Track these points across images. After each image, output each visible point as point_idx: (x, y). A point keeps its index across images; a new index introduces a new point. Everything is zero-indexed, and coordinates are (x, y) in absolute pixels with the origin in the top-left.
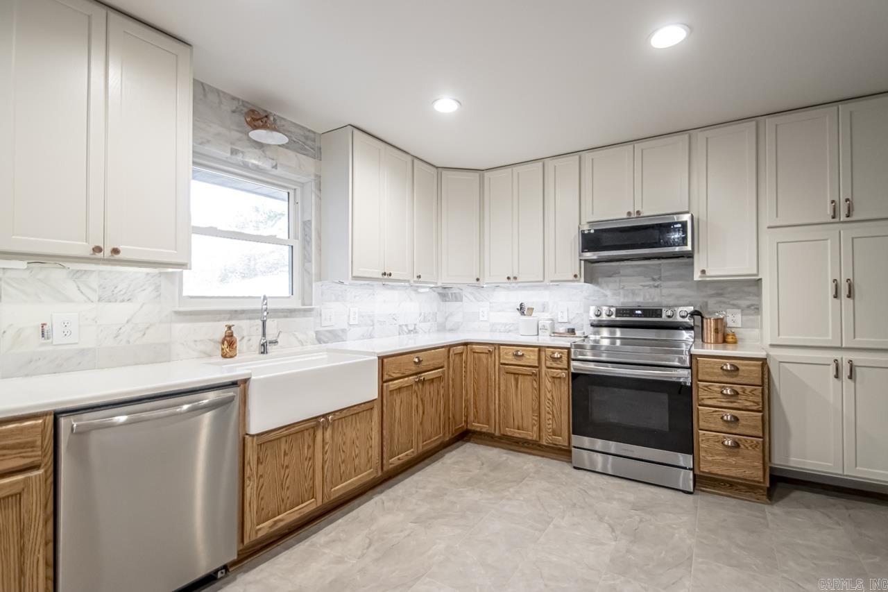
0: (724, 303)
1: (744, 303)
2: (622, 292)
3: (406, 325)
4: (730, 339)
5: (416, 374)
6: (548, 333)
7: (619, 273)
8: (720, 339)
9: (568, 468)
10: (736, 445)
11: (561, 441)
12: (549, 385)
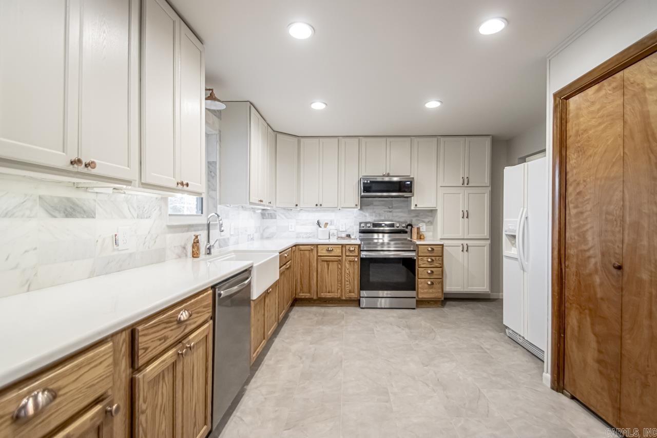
0: (419, 220)
1: (427, 220)
2: (374, 214)
3: (250, 235)
4: (422, 237)
5: (284, 265)
6: (336, 237)
7: (372, 204)
8: (419, 237)
9: (358, 309)
10: (432, 283)
11: (354, 295)
12: (347, 265)
